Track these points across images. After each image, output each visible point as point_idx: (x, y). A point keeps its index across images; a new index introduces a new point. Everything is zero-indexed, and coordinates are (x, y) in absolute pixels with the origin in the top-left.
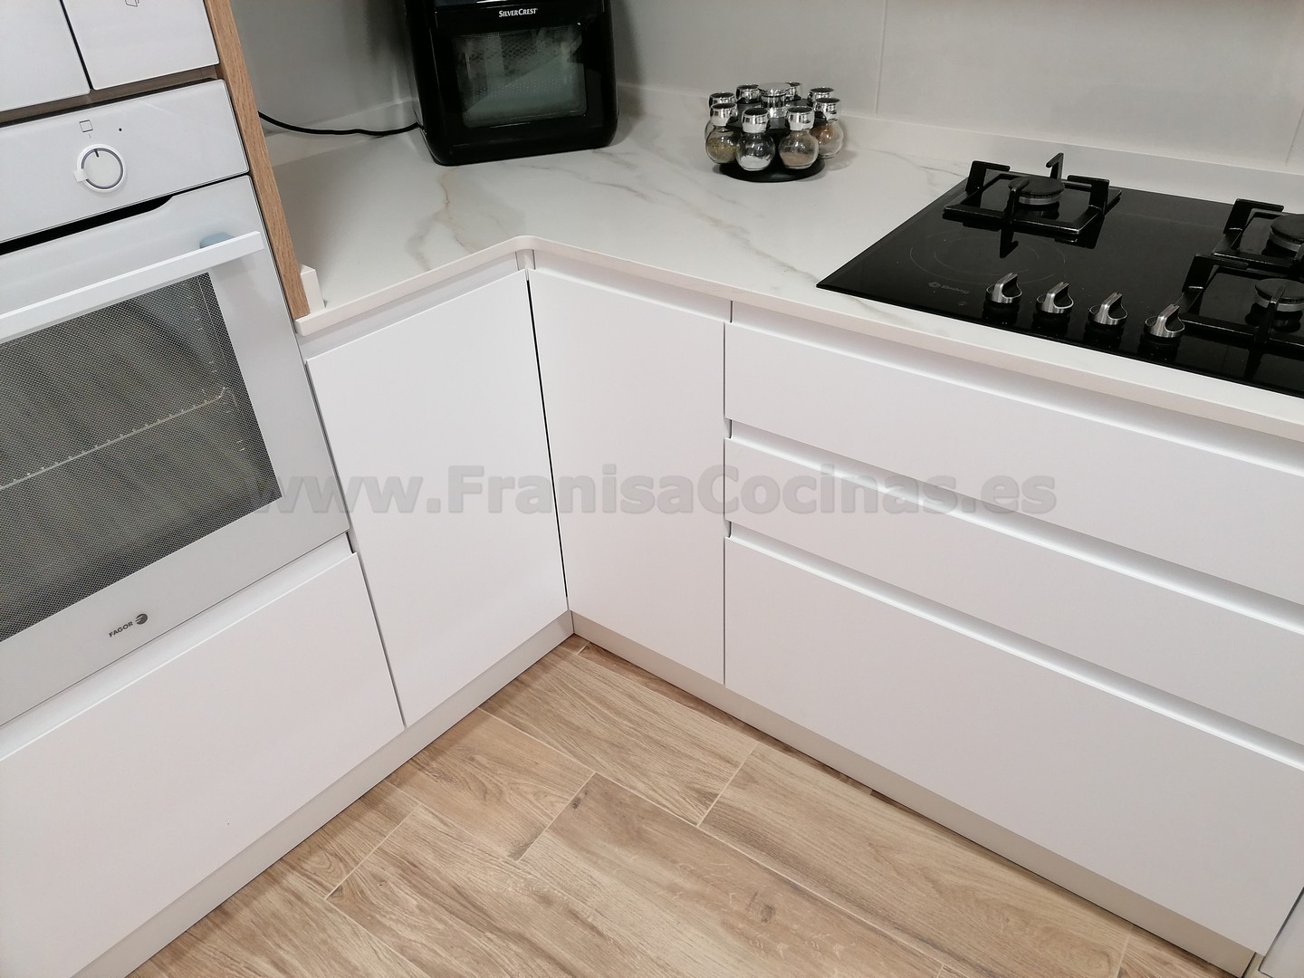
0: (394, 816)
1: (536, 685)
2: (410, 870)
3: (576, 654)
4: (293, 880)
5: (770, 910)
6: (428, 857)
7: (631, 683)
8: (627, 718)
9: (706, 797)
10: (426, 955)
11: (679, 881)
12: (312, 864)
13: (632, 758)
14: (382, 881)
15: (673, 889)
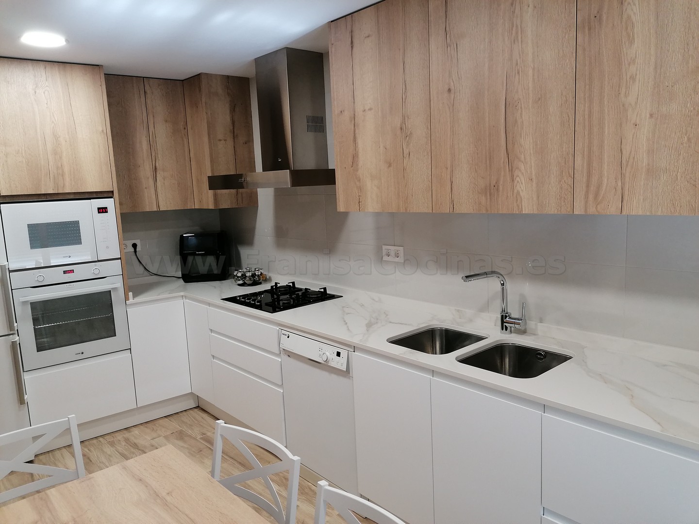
0: (130, 432)
1: (181, 414)
2: (127, 440)
3: (196, 410)
4: (101, 439)
5: (201, 451)
6: (133, 439)
8: (198, 421)
9: (204, 434)
10: (120, 451)
11: (186, 446)
12: (107, 437)
13: (193, 427)
14: (120, 441)
15: (182, 447)
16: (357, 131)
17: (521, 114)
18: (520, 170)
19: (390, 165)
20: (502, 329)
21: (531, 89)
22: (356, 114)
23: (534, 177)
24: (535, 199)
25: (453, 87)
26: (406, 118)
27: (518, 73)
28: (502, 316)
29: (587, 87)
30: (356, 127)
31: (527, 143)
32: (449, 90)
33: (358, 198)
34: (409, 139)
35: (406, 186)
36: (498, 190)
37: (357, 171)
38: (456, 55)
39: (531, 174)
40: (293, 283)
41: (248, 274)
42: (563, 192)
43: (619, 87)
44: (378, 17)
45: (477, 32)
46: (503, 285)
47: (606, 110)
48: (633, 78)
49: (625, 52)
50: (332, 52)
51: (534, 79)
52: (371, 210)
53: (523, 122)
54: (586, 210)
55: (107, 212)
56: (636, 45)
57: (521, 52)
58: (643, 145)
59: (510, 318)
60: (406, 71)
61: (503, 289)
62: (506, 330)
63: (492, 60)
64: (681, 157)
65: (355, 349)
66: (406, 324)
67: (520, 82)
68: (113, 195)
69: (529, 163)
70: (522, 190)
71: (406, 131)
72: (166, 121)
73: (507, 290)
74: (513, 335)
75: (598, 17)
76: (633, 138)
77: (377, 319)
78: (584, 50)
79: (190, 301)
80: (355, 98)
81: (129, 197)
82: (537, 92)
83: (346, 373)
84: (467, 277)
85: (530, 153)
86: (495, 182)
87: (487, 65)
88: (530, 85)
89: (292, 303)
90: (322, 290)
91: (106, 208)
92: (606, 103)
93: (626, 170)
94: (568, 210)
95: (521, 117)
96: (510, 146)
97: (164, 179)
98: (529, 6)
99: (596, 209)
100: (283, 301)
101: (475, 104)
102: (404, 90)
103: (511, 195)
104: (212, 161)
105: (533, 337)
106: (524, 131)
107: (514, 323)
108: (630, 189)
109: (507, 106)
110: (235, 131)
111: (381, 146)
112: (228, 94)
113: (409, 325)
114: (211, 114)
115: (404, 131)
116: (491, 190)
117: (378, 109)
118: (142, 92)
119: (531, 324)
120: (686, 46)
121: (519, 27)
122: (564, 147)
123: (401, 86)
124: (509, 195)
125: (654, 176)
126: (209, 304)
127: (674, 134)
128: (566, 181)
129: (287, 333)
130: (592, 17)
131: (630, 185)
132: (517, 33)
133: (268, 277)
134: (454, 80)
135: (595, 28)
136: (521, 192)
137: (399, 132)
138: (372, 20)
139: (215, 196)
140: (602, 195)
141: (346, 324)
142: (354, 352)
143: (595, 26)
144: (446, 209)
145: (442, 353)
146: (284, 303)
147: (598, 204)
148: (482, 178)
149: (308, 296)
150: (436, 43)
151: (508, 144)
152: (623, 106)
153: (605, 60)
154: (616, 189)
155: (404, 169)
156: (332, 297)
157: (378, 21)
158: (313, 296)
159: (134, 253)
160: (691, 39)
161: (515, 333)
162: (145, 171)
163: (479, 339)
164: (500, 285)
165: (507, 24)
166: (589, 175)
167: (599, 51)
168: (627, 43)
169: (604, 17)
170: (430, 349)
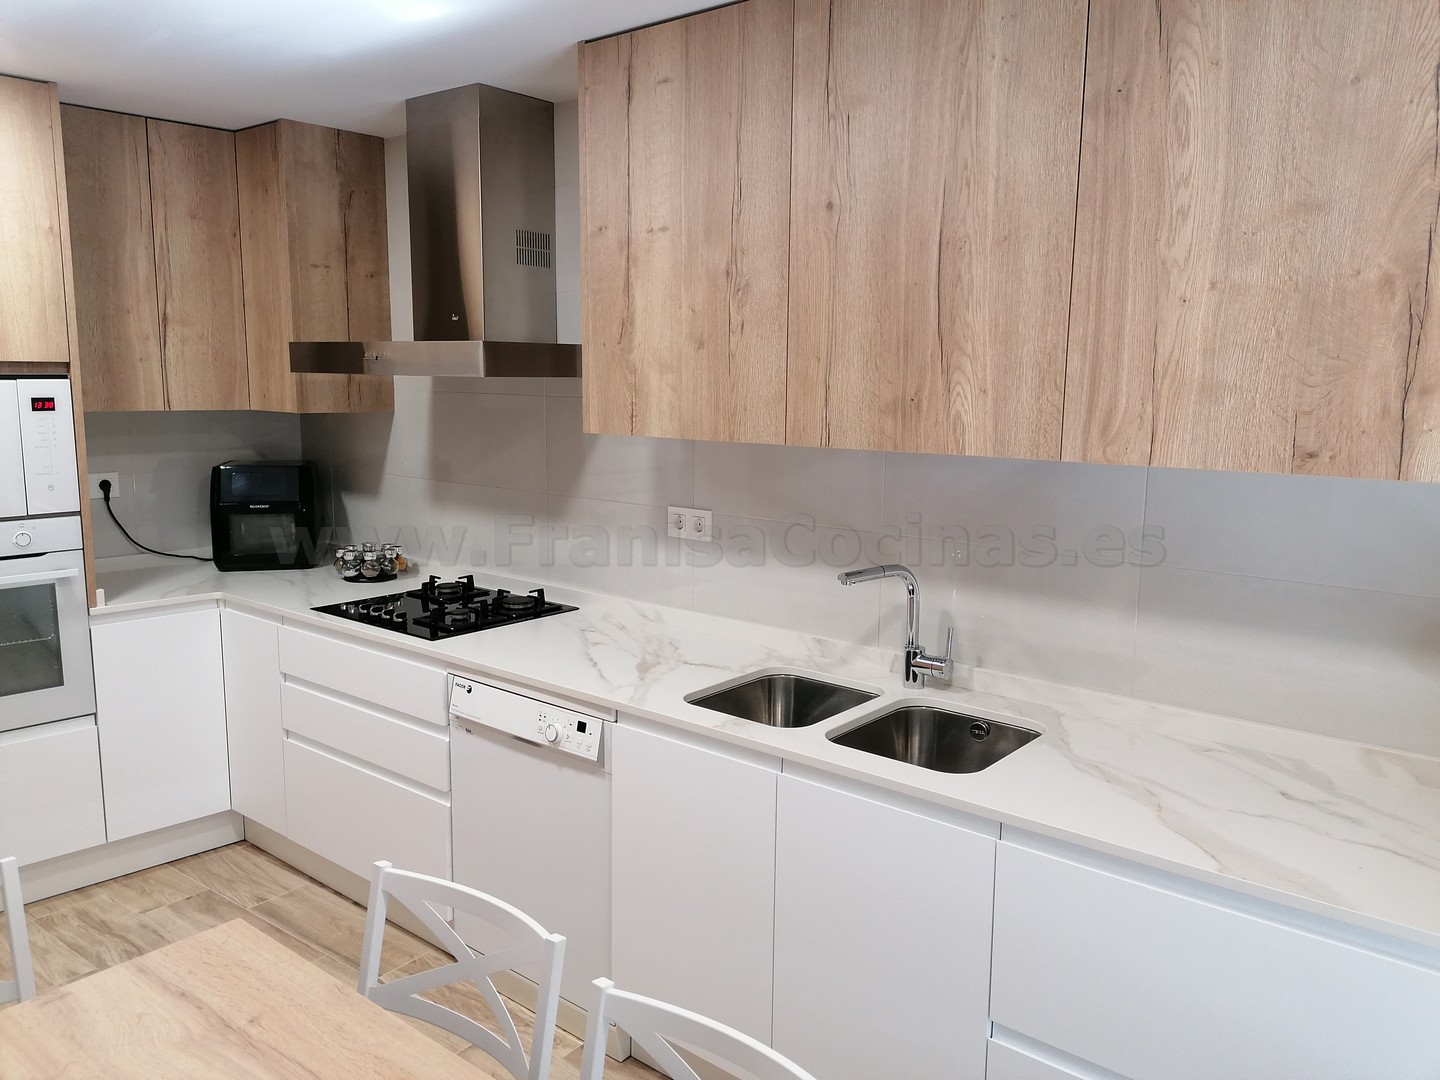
0: (87, 896)
1: (207, 857)
3: (239, 848)
7: (261, 860)
8: (245, 871)
9: (263, 900)
13: (236, 886)
16: (633, 271)
17: (970, 264)
18: (964, 373)
19: (701, 345)
20: (908, 679)
21: (990, 218)
22: (633, 236)
23: (989, 387)
24: (989, 429)
25: (838, 202)
26: (739, 254)
27: (968, 184)
28: (908, 653)
29: (1098, 222)
30: (631, 263)
31: (978, 321)
32: (830, 206)
33: (630, 407)
34: (743, 294)
35: (733, 388)
36: (918, 407)
37: (630, 351)
38: (846, 136)
39: (985, 380)
40: (470, 578)
41: (368, 557)
42: (1043, 421)
43: (1157, 229)
44: (687, 42)
45: (890, 96)
46: (912, 592)
47: (1131, 271)
48: (1184, 213)
49: (1171, 162)
50: (584, 104)
51: (996, 201)
52: (656, 434)
53: (972, 281)
54: (1084, 455)
55: (53, 409)
56: (1191, 151)
57: (974, 145)
58: (1196, 339)
59: (923, 657)
60: (741, 158)
61: (912, 600)
62: (915, 680)
63: (918, 154)
64: (1264, 365)
65: (618, 715)
66: (717, 667)
67: (971, 200)
68: (68, 371)
69: (982, 359)
70: (966, 412)
71: (738, 279)
72: (193, 217)
73: (918, 602)
74: (927, 690)
75: (1125, 92)
76: (1178, 324)
77: (658, 656)
78: (1095, 150)
79: (236, 612)
80: (632, 202)
81: (101, 378)
82: (1001, 225)
83: (598, 765)
84: (847, 575)
85: (984, 341)
86: (913, 392)
87: (906, 163)
88: (990, 210)
89: (473, 620)
90: (536, 594)
91: (52, 400)
92: (1131, 256)
93: (1162, 384)
94: (1051, 453)
95: (970, 269)
96: (945, 324)
97: (184, 341)
98: (994, 57)
99: (1104, 452)
100: (454, 617)
101: (880, 238)
102: (736, 196)
103: (945, 420)
104: (296, 310)
105: (964, 695)
106: (975, 297)
107: (932, 667)
108: (1168, 419)
109: (943, 247)
110: (350, 248)
111: (683, 307)
112: (337, 169)
113: (724, 668)
114: (298, 208)
115: (733, 280)
116: (905, 408)
117: (681, 229)
118: (143, 151)
119: (962, 670)
120: (1280, 161)
121: (974, 94)
122: (1049, 333)
123: (732, 187)
124: (940, 419)
125: (1213, 398)
126: (283, 619)
127: (1253, 322)
128: (1050, 398)
129: (467, 683)
130: (1114, 91)
131: (1168, 412)
132: (969, 107)
133: (410, 565)
134: (840, 186)
135: (1118, 113)
136: (963, 414)
137: (722, 279)
138: (674, 48)
139: (301, 385)
140: (1116, 428)
141: (595, 664)
142: (616, 722)
143: (1118, 108)
144: (814, 440)
145: (786, 724)
146: (454, 620)
147: (1107, 445)
148: (890, 382)
149: (507, 606)
150: (807, 108)
151: (941, 319)
152: (1163, 263)
153: (1134, 175)
154: (1141, 418)
155: (731, 356)
156: (557, 609)
157: (687, 52)
158: (516, 607)
159: (103, 502)
160: (1290, 151)
161: (929, 686)
162: (141, 322)
163: (863, 697)
164: (906, 592)
165: (949, 88)
166: (1094, 387)
167: (1123, 156)
168: (1175, 147)
169: (1136, 94)
170: (765, 716)
